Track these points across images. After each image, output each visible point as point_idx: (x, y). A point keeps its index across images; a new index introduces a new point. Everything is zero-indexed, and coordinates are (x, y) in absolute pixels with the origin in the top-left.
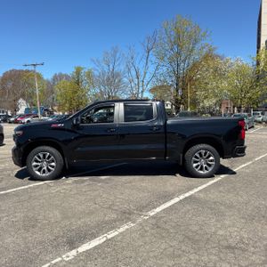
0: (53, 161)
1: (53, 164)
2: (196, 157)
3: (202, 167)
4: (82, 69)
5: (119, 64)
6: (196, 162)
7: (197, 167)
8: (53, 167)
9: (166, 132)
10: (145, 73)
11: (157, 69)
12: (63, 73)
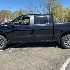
0: (3, 42)
1: (3, 43)
2: (66, 40)
3: (68, 44)
4: (22, 9)
5: (32, 8)
6: (66, 42)
7: (66, 45)
8: (3, 44)
9: (53, 29)
10: (40, 10)
11: (43, 9)
12: (17, 11)
